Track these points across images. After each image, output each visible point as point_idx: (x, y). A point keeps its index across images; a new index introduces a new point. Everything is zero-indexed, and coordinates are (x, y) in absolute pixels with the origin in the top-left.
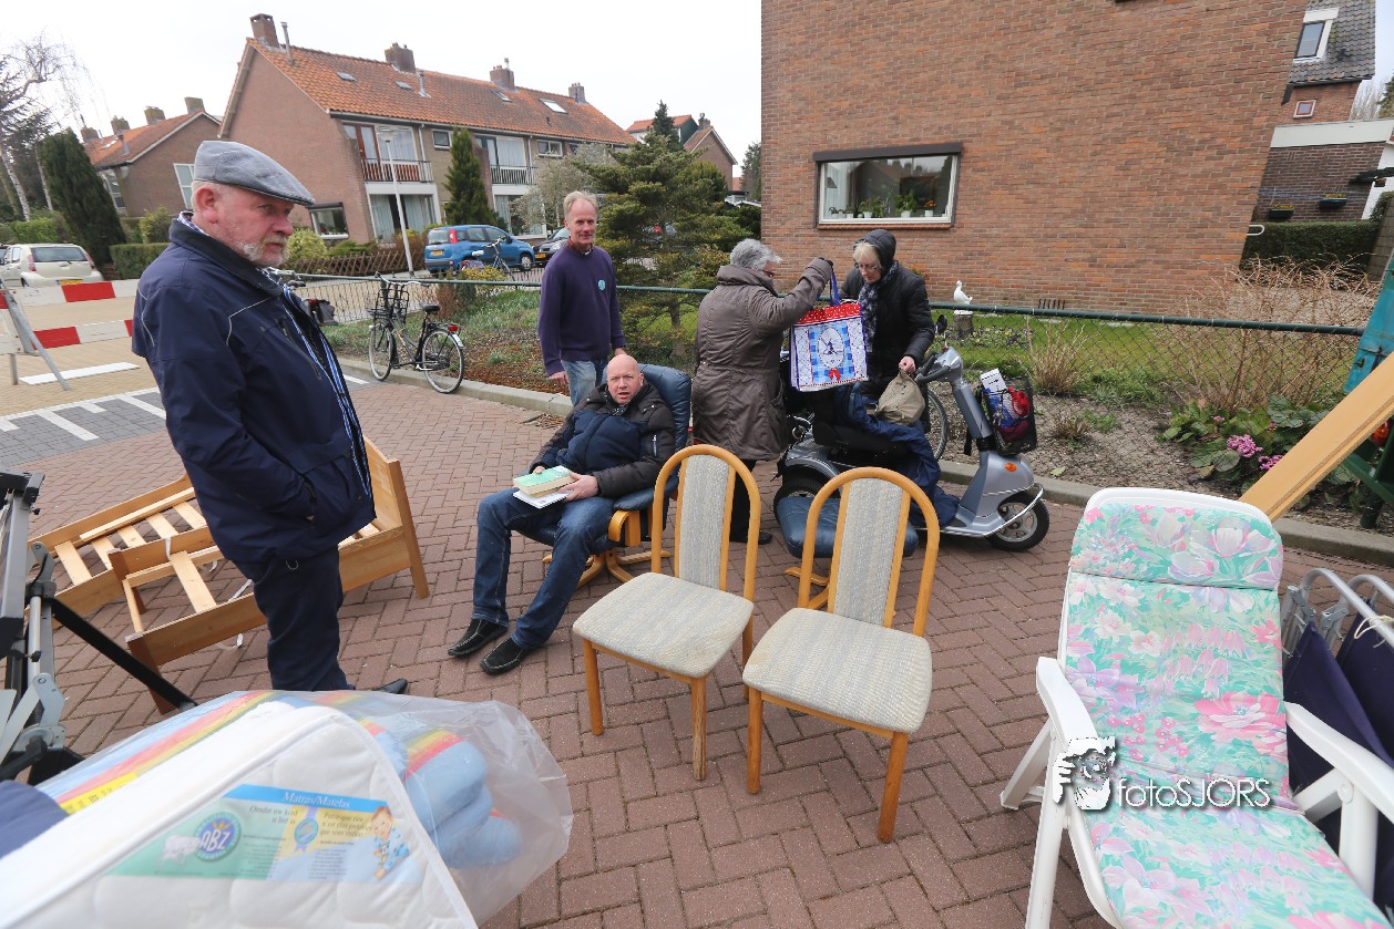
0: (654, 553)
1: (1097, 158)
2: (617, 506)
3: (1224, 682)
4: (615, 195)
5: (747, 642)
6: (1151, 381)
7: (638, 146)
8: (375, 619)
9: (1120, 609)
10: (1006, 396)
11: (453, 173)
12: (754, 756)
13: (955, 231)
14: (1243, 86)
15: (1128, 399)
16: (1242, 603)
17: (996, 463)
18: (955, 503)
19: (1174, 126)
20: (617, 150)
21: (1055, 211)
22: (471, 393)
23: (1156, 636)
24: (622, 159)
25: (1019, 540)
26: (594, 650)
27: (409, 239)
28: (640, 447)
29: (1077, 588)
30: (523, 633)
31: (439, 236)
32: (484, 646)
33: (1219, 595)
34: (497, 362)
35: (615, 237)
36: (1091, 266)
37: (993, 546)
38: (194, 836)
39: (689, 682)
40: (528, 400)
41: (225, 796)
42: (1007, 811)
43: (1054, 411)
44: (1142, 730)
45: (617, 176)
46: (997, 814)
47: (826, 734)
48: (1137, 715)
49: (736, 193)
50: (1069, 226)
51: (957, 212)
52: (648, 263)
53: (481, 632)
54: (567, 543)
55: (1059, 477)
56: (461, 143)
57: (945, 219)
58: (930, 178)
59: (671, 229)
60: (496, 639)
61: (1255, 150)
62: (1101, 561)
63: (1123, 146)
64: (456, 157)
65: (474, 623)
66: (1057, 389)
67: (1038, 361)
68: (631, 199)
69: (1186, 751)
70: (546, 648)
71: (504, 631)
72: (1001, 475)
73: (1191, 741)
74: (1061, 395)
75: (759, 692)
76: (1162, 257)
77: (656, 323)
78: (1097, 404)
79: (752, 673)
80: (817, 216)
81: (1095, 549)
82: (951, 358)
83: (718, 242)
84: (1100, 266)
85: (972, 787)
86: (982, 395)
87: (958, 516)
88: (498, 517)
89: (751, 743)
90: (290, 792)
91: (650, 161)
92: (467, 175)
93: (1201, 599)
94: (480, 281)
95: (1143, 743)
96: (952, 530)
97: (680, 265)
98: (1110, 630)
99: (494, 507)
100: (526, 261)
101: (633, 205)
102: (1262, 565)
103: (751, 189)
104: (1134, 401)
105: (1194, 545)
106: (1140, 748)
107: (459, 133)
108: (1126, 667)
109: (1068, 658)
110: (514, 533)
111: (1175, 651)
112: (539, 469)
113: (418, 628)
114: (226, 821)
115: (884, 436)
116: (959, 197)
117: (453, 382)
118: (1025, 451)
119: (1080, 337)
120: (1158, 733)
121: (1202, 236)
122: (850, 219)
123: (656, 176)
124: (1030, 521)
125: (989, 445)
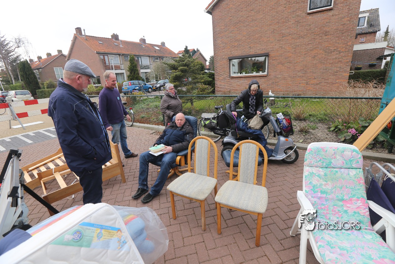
0: (189, 167)
1: (306, 55)
2: (178, 155)
3: (350, 195)
4: (175, 71)
5: (216, 190)
6: (325, 115)
7: (180, 57)
8: (111, 189)
9: (319, 176)
10: (284, 120)
11: (130, 67)
12: (219, 223)
13: (268, 77)
14: (344, 35)
15: (319, 120)
16: (353, 172)
17: (282, 139)
18: (272, 151)
19: (326, 46)
20: (174, 59)
21: (295, 70)
22: (136, 126)
23: (330, 183)
24: (176, 61)
25: (291, 160)
26: (173, 194)
27: (118, 85)
28: (184, 138)
29: (307, 170)
30: (153, 191)
31: (126, 84)
32: (142, 196)
33: (346, 171)
34: (143, 117)
35: (175, 82)
36: (307, 84)
37: (283, 162)
38: (72, 235)
39: (200, 202)
40: (152, 127)
41: (79, 225)
42: (292, 236)
43: (299, 124)
44: (328, 210)
45: (175, 66)
46: (289, 237)
47: (240, 216)
48: (326, 206)
49: (207, 69)
50: (300, 74)
51: (269, 71)
52: (184, 89)
53: (141, 191)
54: (164, 165)
55: (302, 143)
56: (132, 59)
57: (266, 73)
58: (261, 63)
59: (190, 79)
60: (145, 193)
61: (349, 51)
62: (313, 163)
63: (313, 52)
64: (130, 63)
65: (139, 189)
66: (299, 118)
67: (294, 111)
68: (179, 72)
69: (341, 215)
70: (159, 195)
71: (147, 191)
72: (284, 142)
73: (342, 213)
74: (301, 120)
75: (219, 204)
76: (326, 81)
77: (187, 105)
78: (311, 122)
79: (218, 199)
80: (230, 74)
81: (310, 159)
82: (268, 110)
83: (203, 82)
84: (309, 84)
85: (282, 230)
86: (277, 120)
87: (273, 154)
88: (145, 159)
89: (218, 219)
90: (96, 225)
91: (184, 61)
92: (134, 67)
93: (341, 172)
94: (138, 95)
95: (328, 214)
96: (271, 158)
97: (193, 89)
98: (317, 182)
99: (144, 156)
100: (150, 90)
101: (179, 73)
102: (357, 162)
103: (212, 68)
104: (321, 121)
105: (338, 157)
106: (328, 215)
107: (131, 56)
108: (322, 192)
109: (306, 190)
110: (150, 164)
111: (335, 187)
112: (156, 145)
113: (123, 191)
114: (80, 232)
115: (251, 133)
116: (269, 67)
117: (131, 123)
118: (291, 135)
119: (305, 104)
120: (333, 211)
121: (337, 75)
122: (239, 75)
123: (185, 65)
124: (293, 155)
125: (280, 134)
